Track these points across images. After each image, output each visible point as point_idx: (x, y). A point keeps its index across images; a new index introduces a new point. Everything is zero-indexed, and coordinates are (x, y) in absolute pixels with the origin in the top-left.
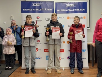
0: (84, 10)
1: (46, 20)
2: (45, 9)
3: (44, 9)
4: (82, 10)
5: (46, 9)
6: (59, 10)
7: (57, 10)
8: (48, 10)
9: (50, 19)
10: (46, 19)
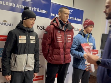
0: (80, 20)
1: (39, 28)
2: (38, 10)
3: (36, 9)
4: (78, 20)
5: (40, 10)
6: (54, 15)
7: (52, 14)
8: (42, 11)
9: (44, 27)
10: (38, 26)
